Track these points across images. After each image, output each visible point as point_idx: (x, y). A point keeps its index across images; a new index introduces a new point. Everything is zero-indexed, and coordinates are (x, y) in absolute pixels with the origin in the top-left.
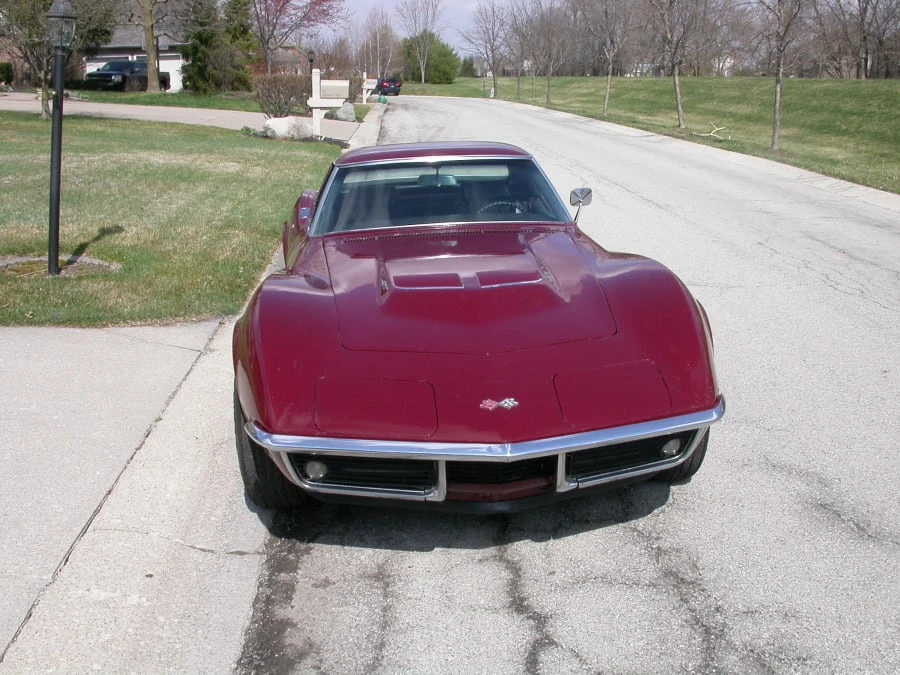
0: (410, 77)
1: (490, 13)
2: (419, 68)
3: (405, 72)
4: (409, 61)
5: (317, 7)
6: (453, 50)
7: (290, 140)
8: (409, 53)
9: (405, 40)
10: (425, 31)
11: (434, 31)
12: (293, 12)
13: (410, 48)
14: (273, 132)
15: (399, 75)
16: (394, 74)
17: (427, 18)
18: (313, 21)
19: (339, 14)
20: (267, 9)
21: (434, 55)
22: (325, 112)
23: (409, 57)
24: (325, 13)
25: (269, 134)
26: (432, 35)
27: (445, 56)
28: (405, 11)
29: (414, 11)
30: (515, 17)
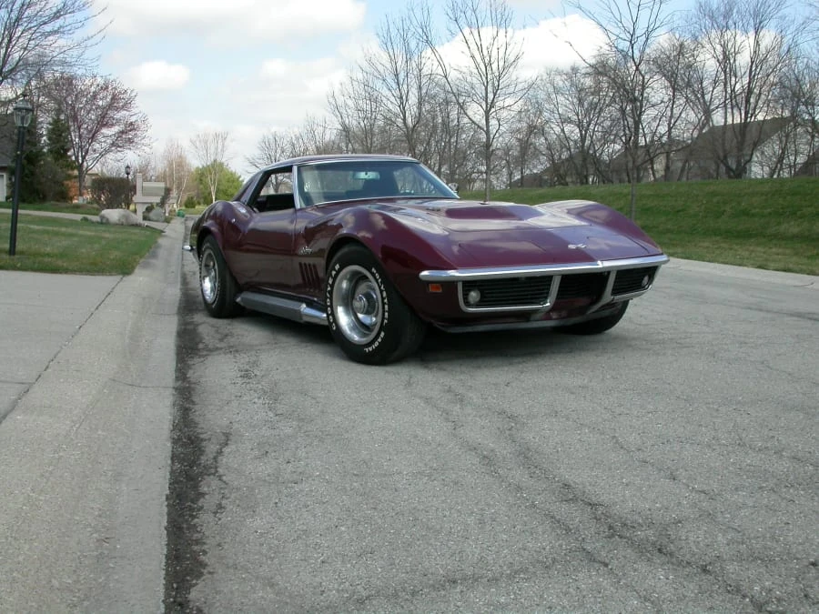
0: (202, 201)
1: (272, 141)
2: (210, 194)
3: (198, 197)
4: (201, 186)
5: (124, 136)
6: (240, 177)
7: (120, 225)
8: (201, 180)
9: (198, 168)
10: (215, 161)
11: (223, 160)
12: (103, 140)
13: (201, 175)
14: (108, 219)
15: (192, 198)
16: (188, 198)
17: (217, 149)
18: (120, 147)
19: (143, 141)
20: (80, 137)
21: (223, 182)
22: (146, 206)
23: (201, 183)
24: (130, 141)
25: (104, 221)
26: (221, 164)
27: (233, 181)
28: (198, 143)
29: (206, 142)
30: (293, 145)
